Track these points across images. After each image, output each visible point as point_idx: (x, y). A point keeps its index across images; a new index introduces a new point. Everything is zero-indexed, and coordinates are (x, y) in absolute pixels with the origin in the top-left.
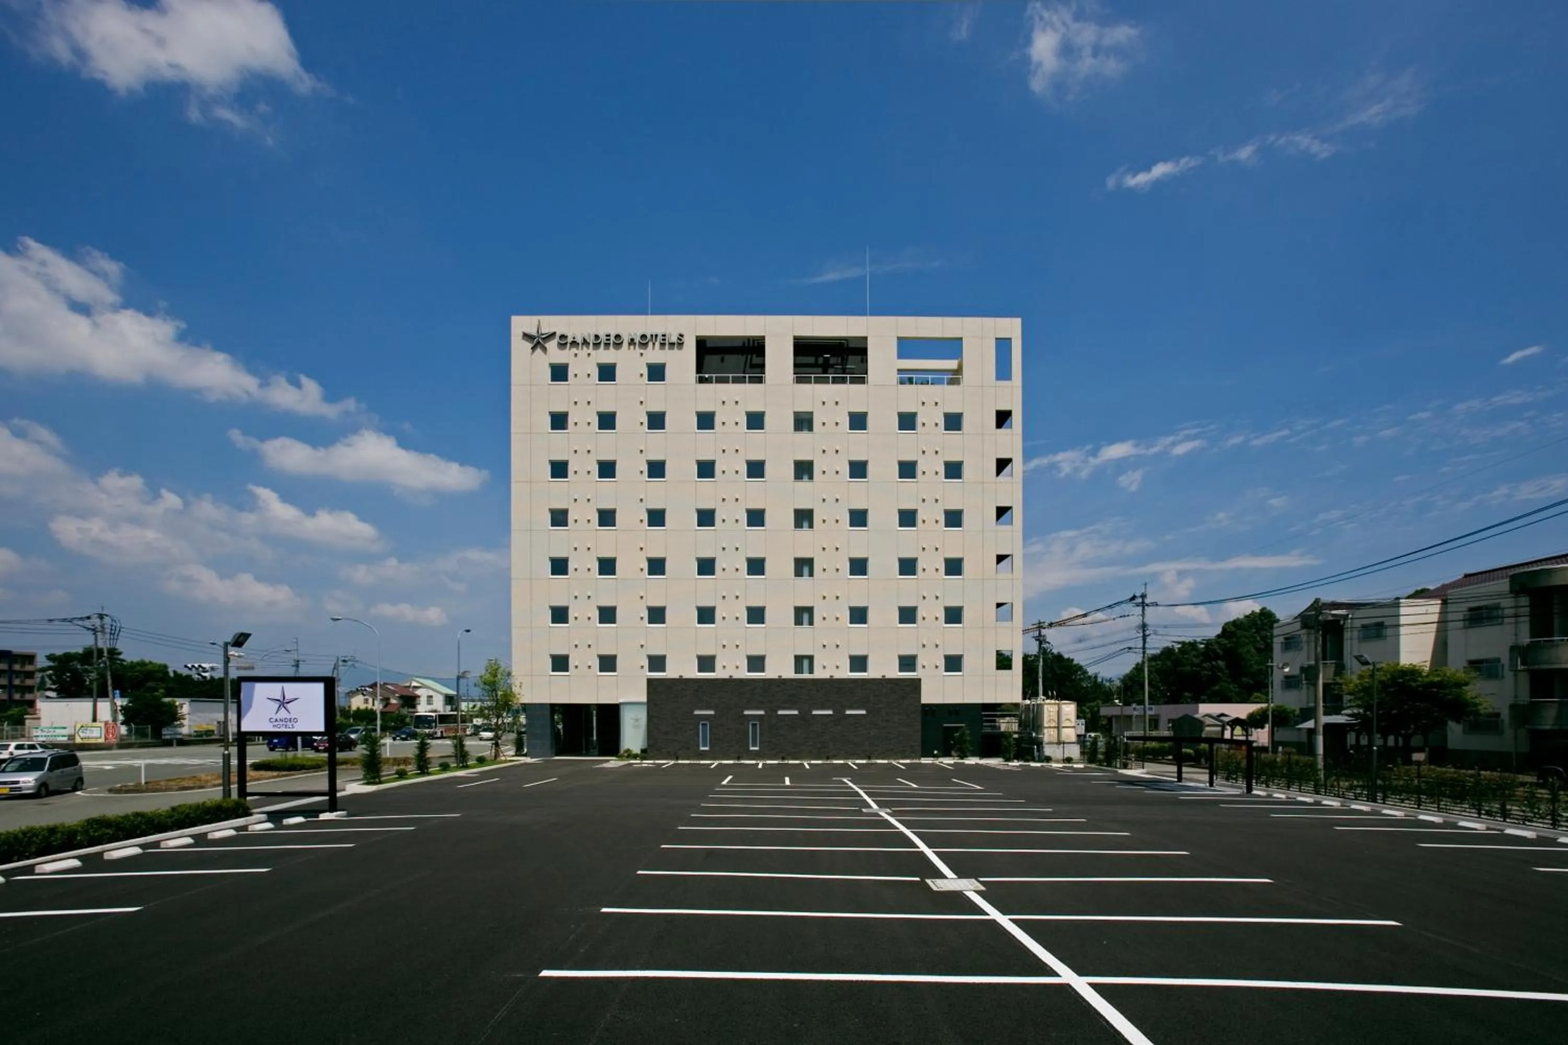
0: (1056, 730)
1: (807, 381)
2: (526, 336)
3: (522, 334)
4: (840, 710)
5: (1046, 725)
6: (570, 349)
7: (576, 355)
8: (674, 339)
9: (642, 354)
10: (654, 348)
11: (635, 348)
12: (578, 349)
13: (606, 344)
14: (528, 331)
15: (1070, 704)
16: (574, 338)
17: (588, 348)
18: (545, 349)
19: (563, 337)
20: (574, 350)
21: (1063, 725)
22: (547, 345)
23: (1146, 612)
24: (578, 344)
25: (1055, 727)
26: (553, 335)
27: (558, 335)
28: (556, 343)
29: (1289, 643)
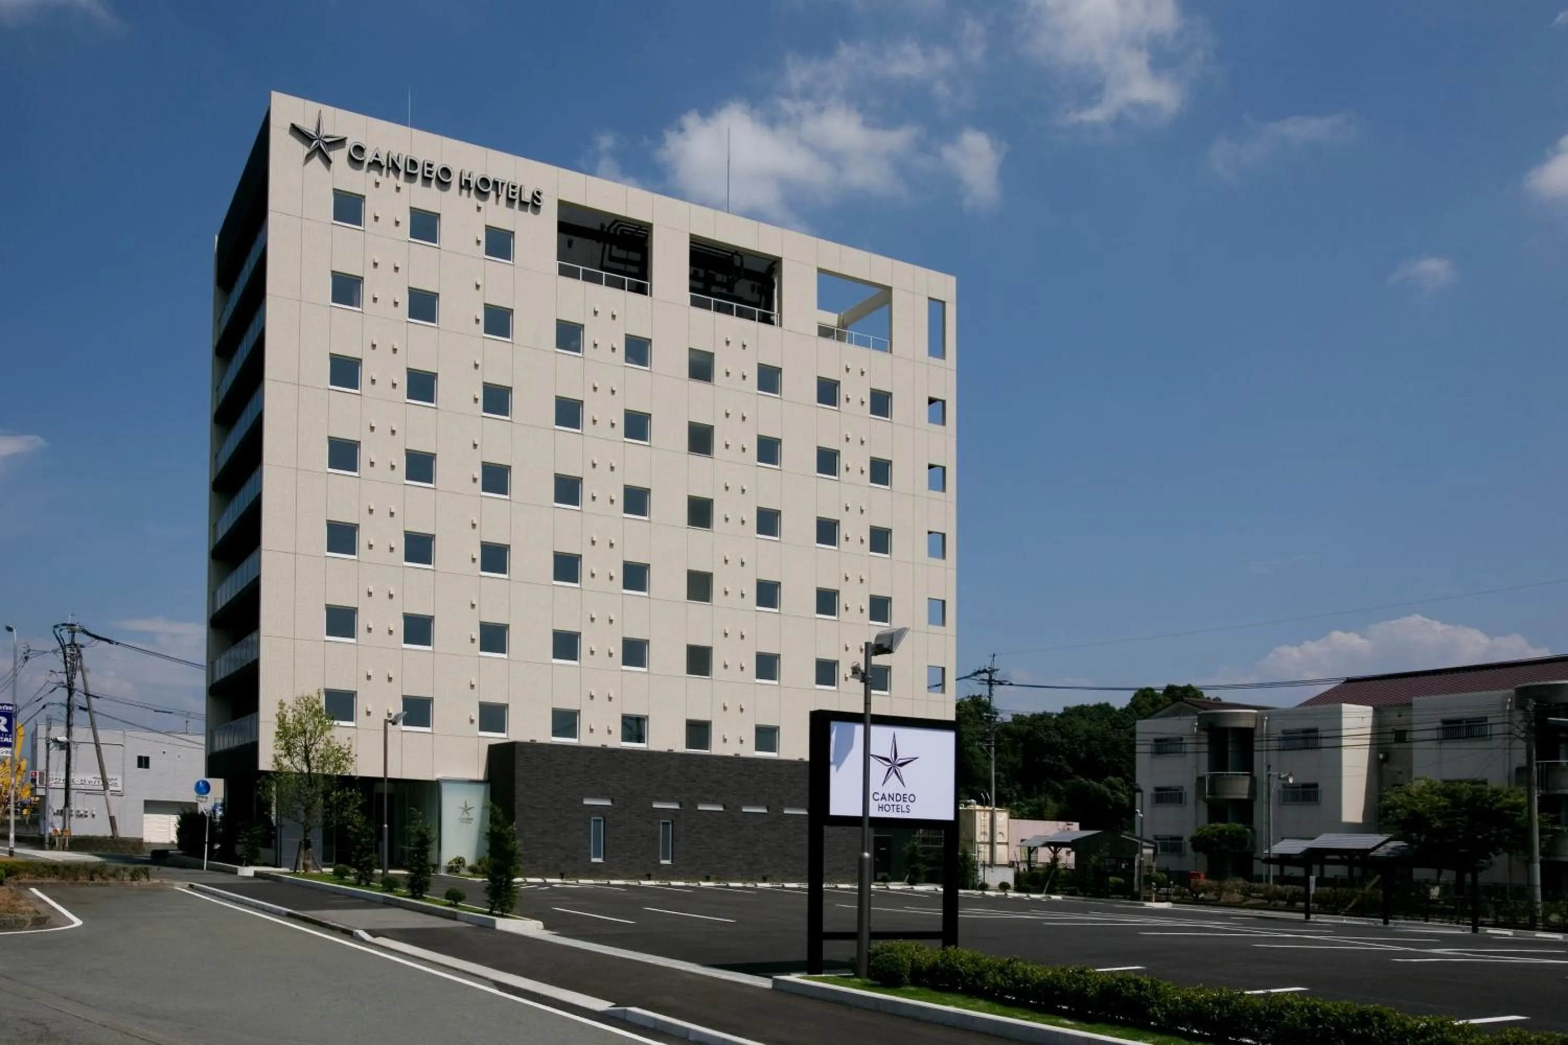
0: (988, 847)
1: (705, 305)
2: (296, 130)
3: (289, 126)
4: (775, 807)
5: (978, 840)
6: (368, 171)
7: (377, 184)
8: (527, 197)
9: (479, 209)
10: (497, 202)
11: (469, 196)
12: (381, 174)
13: (424, 178)
14: (300, 124)
15: (1003, 811)
16: (377, 156)
17: (397, 177)
18: (327, 161)
19: (359, 149)
20: (374, 174)
21: (998, 841)
22: (332, 155)
23: (993, 692)
24: (382, 167)
25: (987, 843)
26: (341, 142)
27: (350, 144)
28: (346, 155)
29: (1162, 747)
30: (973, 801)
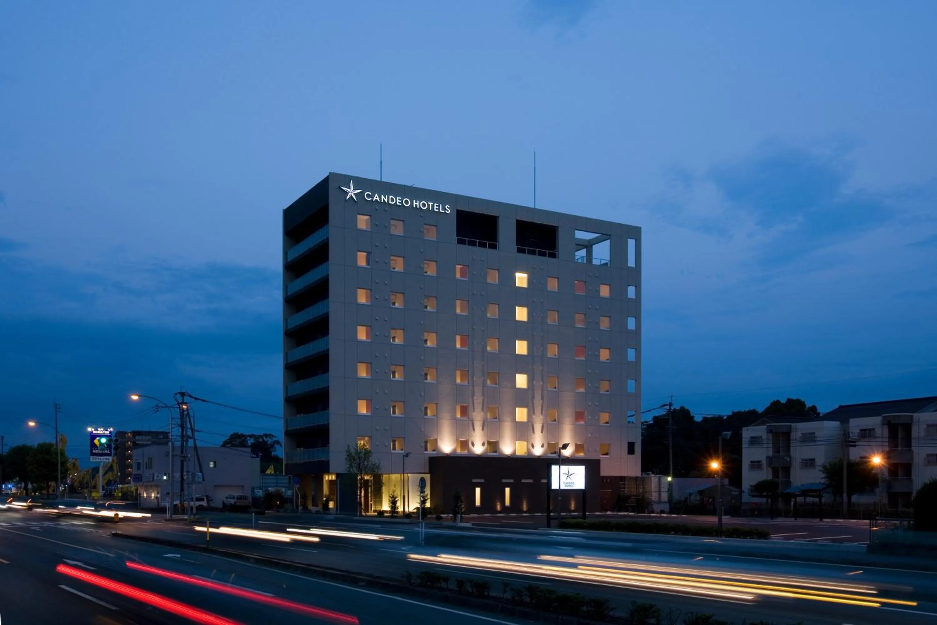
1: (523, 251)
2: (341, 189)
6: (372, 205)
7: (376, 210)
9: (421, 217)
12: (378, 206)
13: (397, 205)
16: (376, 198)
18: (355, 202)
19: (369, 195)
20: (376, 206)
24: (379, 202)
25: (656, 492)
29: (754, 441)
30: (650, 473)
